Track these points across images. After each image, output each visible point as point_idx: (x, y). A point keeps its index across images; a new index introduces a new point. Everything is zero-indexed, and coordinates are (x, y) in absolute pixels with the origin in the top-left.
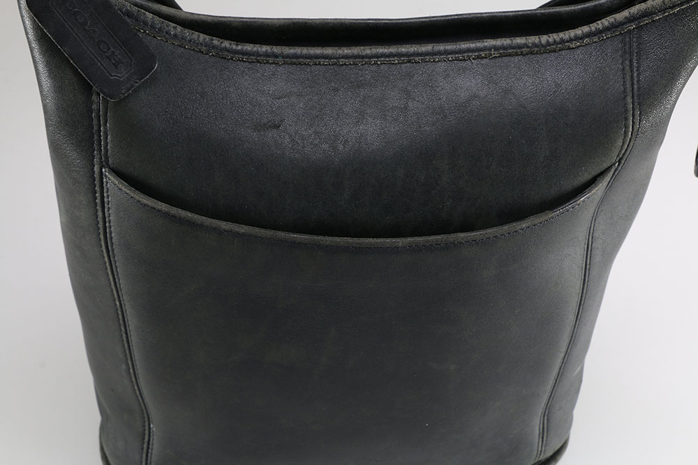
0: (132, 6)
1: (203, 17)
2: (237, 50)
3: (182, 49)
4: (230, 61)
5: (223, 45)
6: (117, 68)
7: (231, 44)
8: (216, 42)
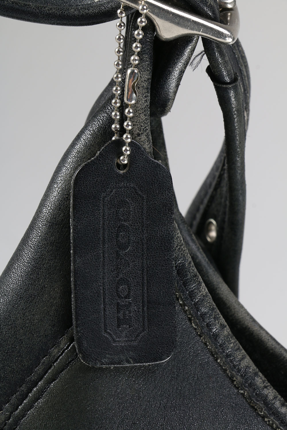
0: (193, 263)
1: (264, 334)
2: (278, 412)
3: (211, 358)
4: (260, 419)
5: (265, 392)
6: (119, 326)
7: (275, 398)
8: (260, 380)
